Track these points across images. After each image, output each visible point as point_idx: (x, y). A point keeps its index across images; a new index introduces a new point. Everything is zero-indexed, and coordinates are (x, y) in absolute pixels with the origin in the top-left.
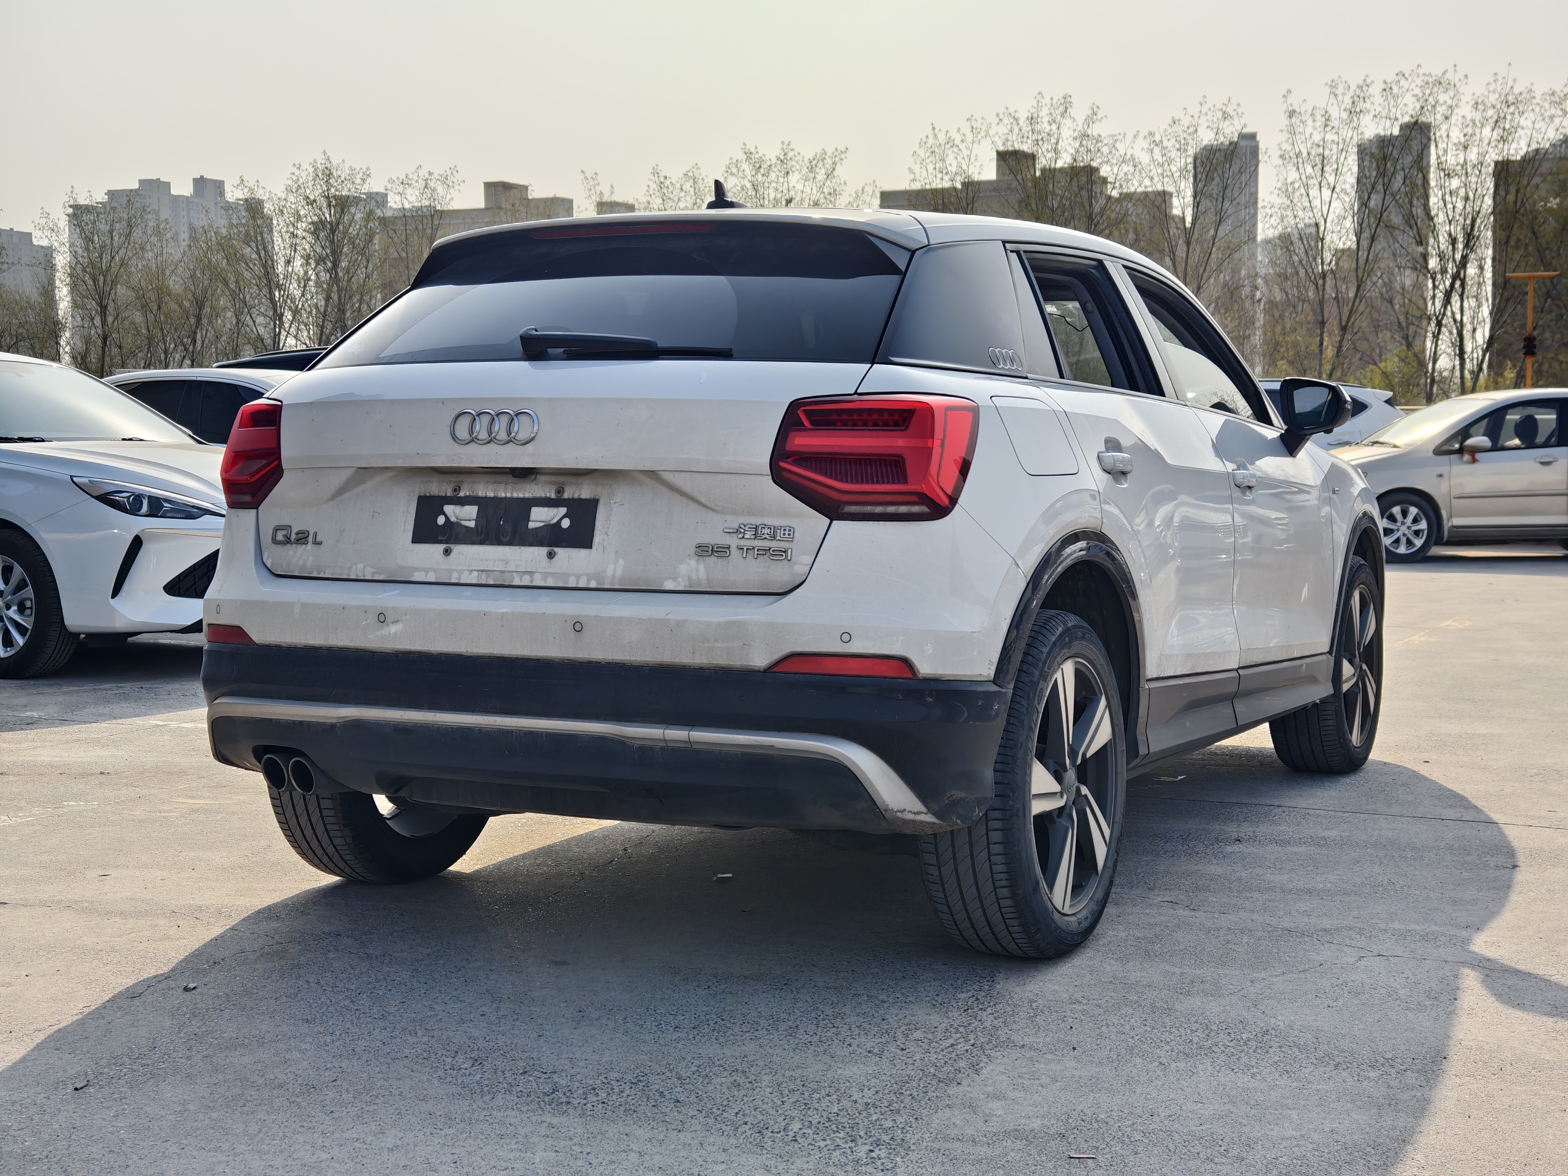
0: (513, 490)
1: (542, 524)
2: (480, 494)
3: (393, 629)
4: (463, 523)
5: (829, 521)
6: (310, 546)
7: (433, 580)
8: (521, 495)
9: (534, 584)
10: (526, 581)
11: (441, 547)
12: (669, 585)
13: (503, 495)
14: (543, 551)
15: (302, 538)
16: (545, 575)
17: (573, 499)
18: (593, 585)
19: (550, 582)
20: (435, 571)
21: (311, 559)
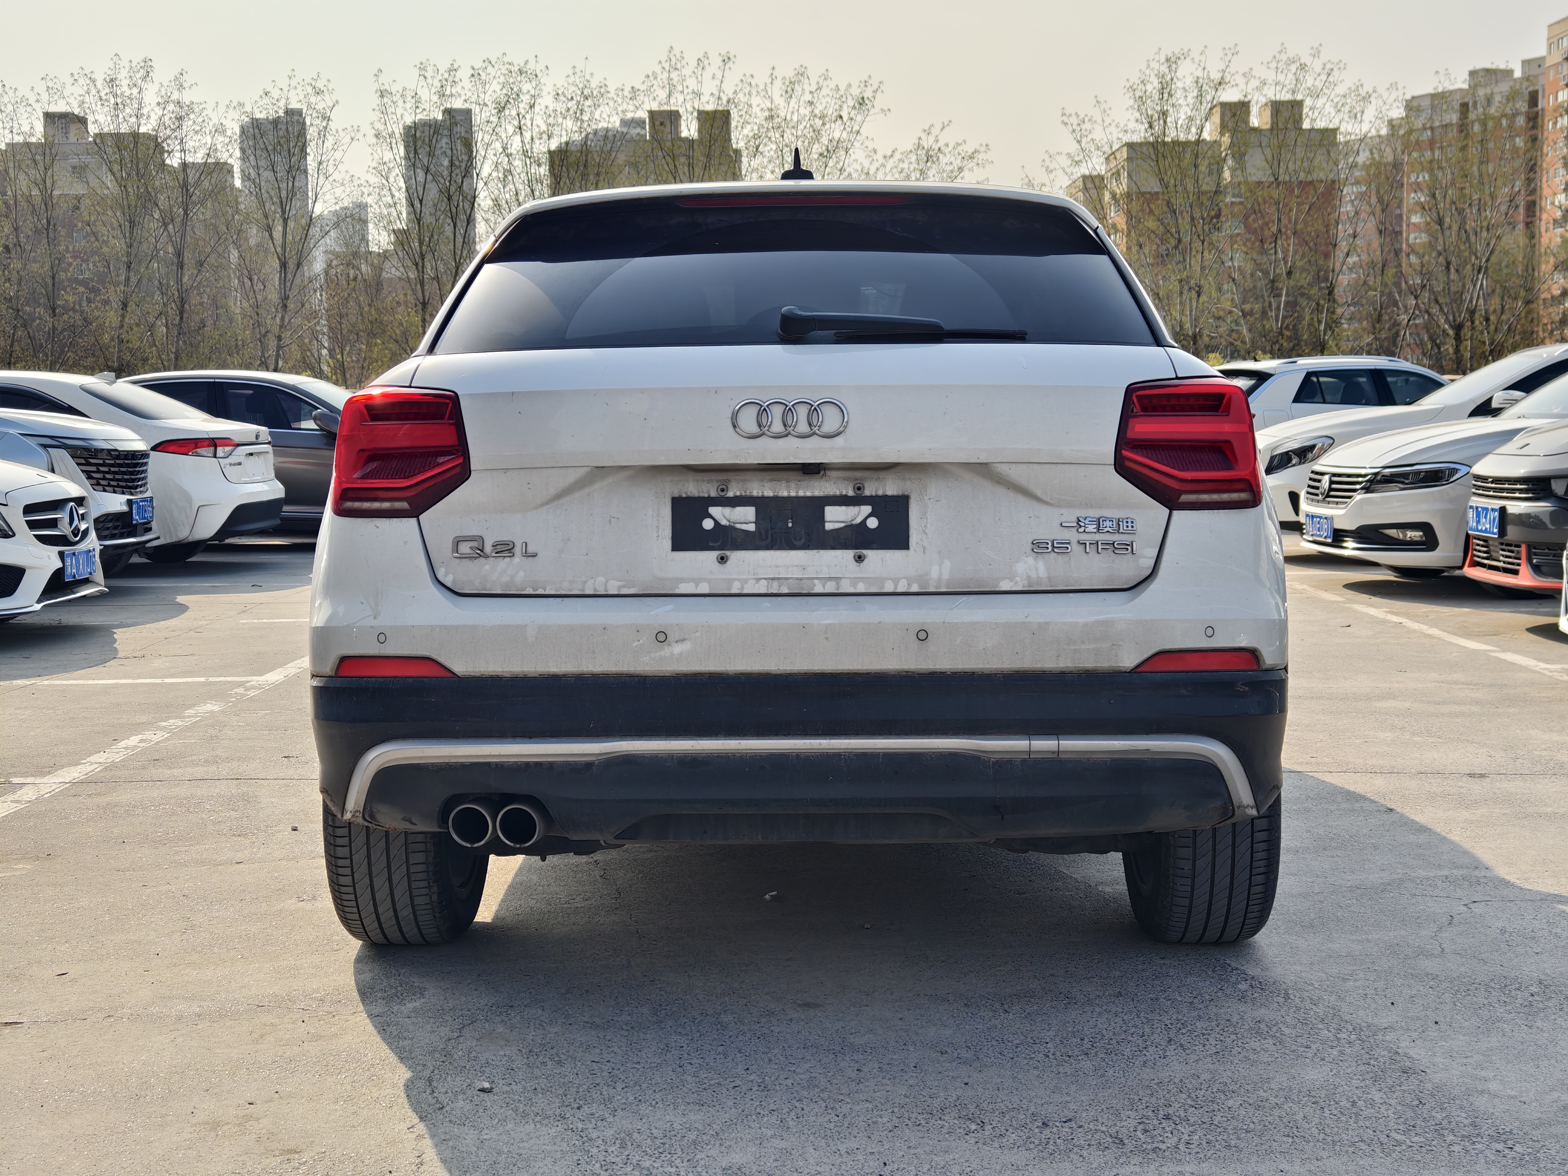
0: (798, 488)
1: (843, 525)
2: (755, 494)
3: (677, 649)
4: (738, 526)
5: (1168, 511)
6: (517, 559)
7: (707, 591)
8: (809, 494)
9: (841, 591)
10: (830, 588)
11: (713, 555)
12: (1005, 586)
13: (785, 494)
14: (849, 554)
15: (505, 549)
16: (855, 580)
17: (877, 496)
18: (915, 588)
19: (861, 588)
20: (709, 581)
21: (521, 574)
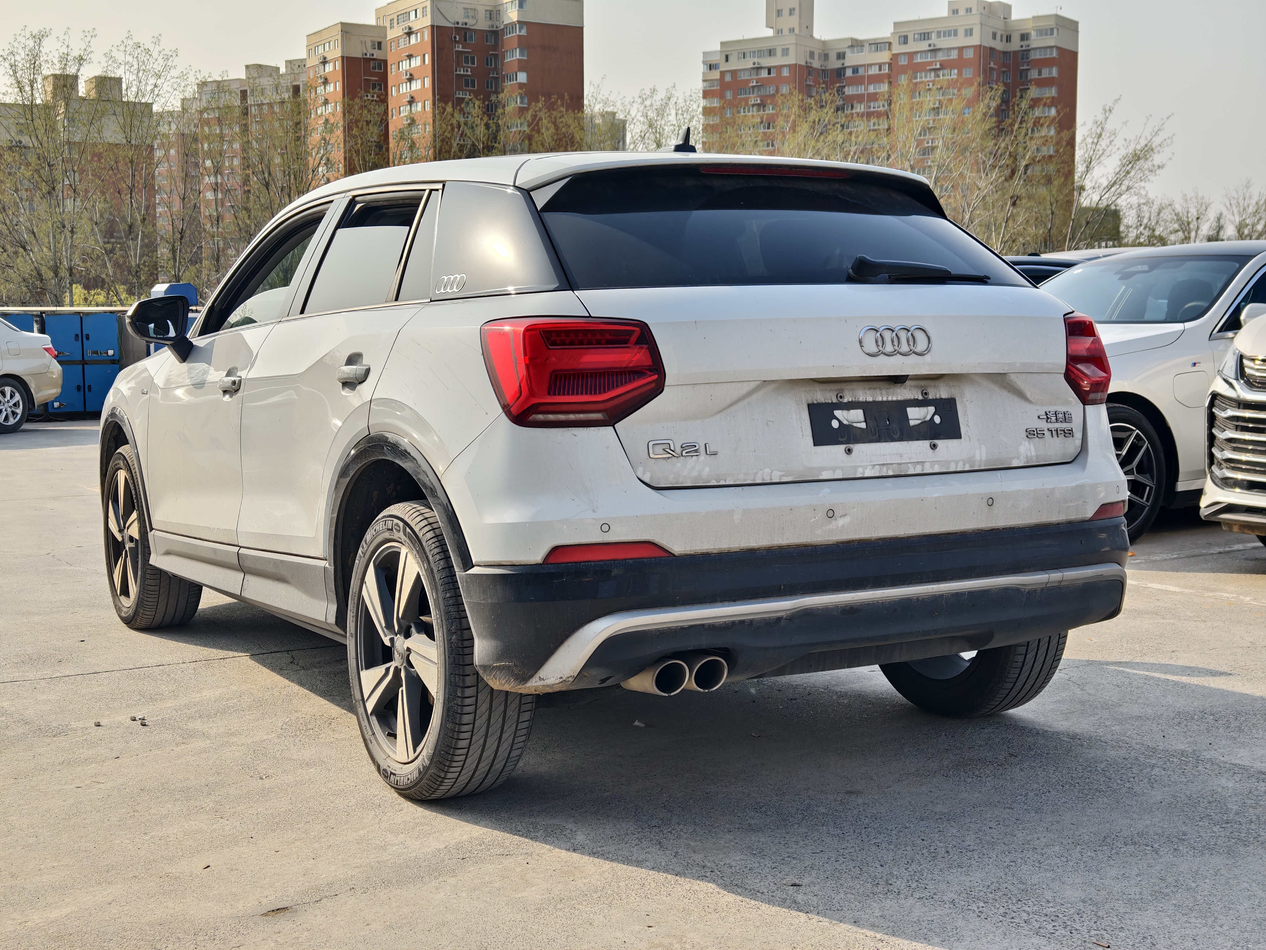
0: (888, 394)
1: (919, 422)
2: (861, 399)
3: (841, 522)
4: (855, 425)
5: (1084, 405)
6: (703, 457)
7: (840, 477)
8: (894, 399)
9: (925, 472)
10: (918, 470)
11: (842, 448)
12: (1015, 463)
13: (880, 399)
14: (926, 444)
15: (690, 450)
16: (933, 463)
17: (936, 399)
18: (967, 468)
19: (937, 469)
20: (842, 468)
21: (707, 469)
